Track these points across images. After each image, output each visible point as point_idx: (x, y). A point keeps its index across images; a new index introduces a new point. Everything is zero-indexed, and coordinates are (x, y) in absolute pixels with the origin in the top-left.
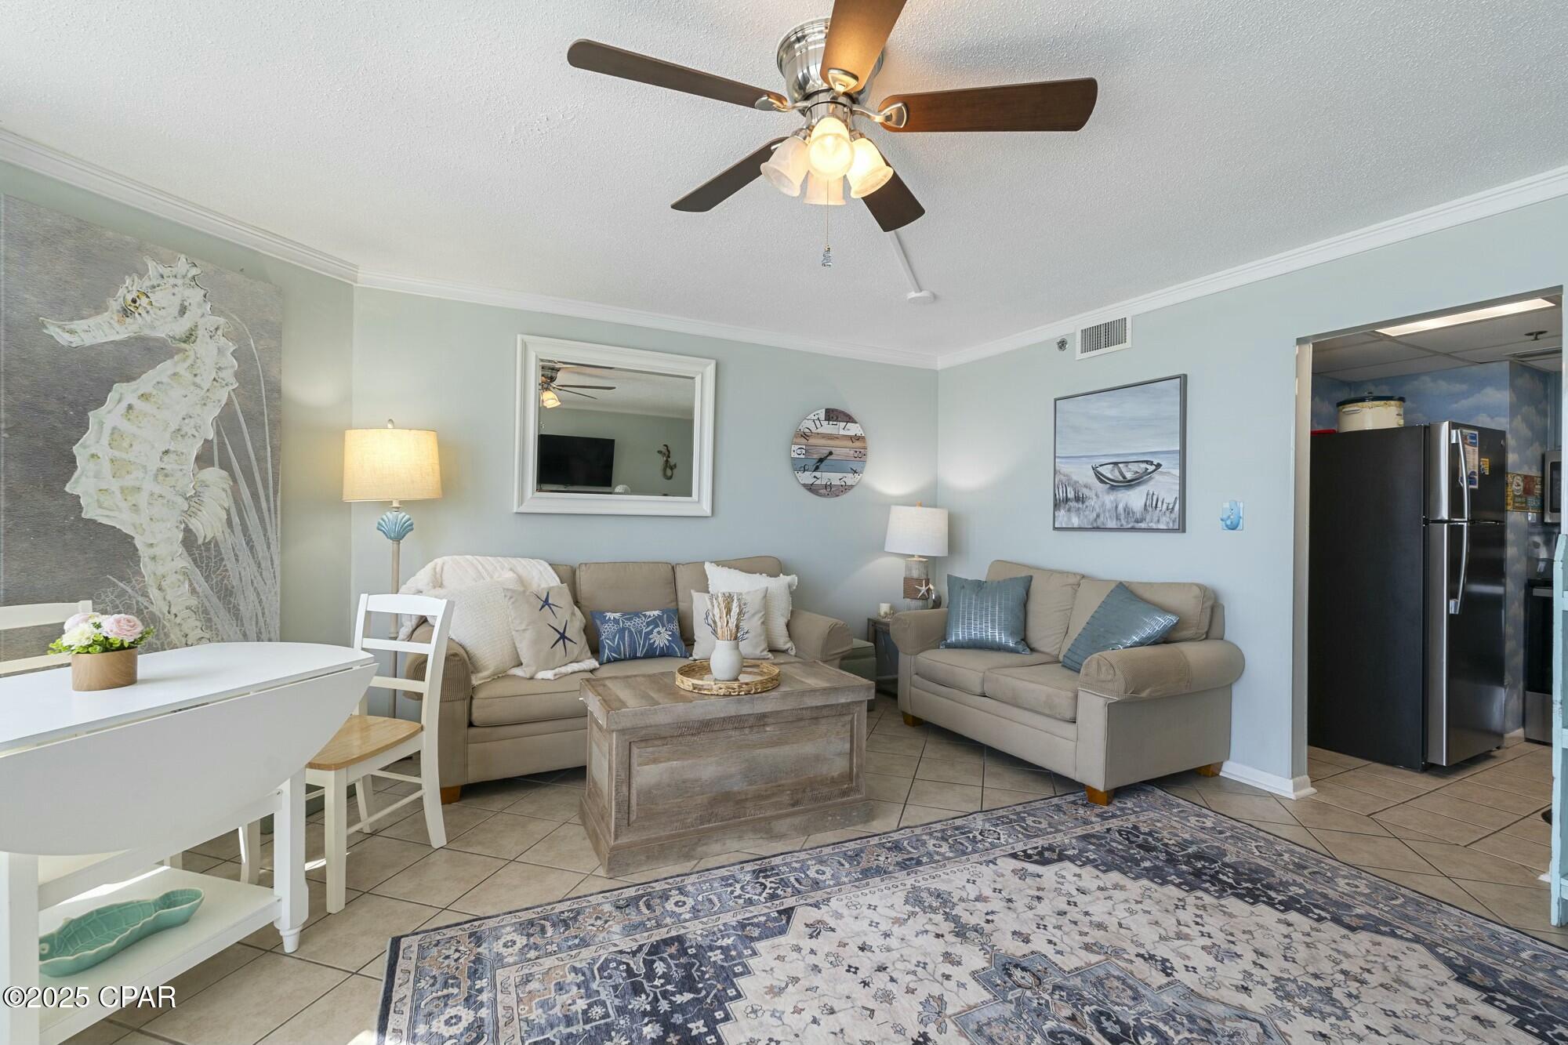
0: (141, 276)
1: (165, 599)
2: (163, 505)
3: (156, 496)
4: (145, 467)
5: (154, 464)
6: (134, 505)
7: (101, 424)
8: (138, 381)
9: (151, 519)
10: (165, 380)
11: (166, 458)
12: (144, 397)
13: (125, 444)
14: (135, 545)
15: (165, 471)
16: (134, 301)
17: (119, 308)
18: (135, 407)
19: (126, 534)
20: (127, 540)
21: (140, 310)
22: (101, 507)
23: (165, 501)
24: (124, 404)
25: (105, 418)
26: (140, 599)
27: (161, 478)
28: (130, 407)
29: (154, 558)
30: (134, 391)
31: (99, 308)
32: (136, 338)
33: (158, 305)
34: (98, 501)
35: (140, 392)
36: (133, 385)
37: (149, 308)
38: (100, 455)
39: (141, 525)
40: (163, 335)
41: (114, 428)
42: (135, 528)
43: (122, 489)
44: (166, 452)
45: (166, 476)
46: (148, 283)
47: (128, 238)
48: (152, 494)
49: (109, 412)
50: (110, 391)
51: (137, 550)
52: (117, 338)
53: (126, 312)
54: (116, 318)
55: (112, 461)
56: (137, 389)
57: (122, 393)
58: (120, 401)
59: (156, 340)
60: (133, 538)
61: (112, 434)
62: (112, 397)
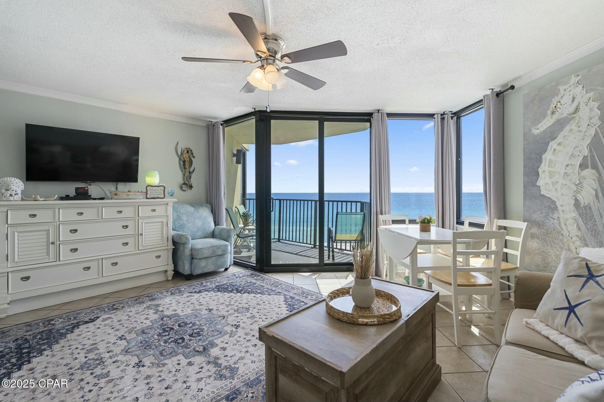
0: (557, 95)
1: (567, 229)
2: (566, 188)
3: (564, 185)
4: (559, 173)
5: (563, 171)
6: (556, 189)
7: (546, 159)
8: (557, 138)
9: (562, 195)
10: (566, 134)
11: (567, 168)
12: (559, 144)
13: (553, 165)
14: (556, 205)
15: (567, 174)
16: (555, 107)
17: (551, 113)
18: (557, 149)
19: (554, 201)
20: (554, 202)
21: (557, 110)
22: (546, 190)
23: (567, 187)
24: (553, 149)
25: (547, 156)
26: (558, 227)
27: (565, 177)
28: (555, 150)
29: (563, 211)
30: (556, 143)
31: (544, 116)
32: (556, 122)
33: (564, 103)
34: (545, 188)
35: (558, 143)
36: (556, 140)
37: (560, 107)
38: (546, 171)
39: (559, 197)
40: (565, 115)
41: (550, 160)
42: (557, 198)
43: (552, 183)
44: (568, 165)
45: (568, 176)
46: (560, 96)
47: (553, 84)
48: (562, 184)
49: (548, 154)
50: (548, 146)
51: (557, 207)
52: (550, 124)
53: (553, 113)
54: (550, 117)
55: (549, 172)
56: (557, 142)
57: (553, 145)
58: (551, 149)
59: (563, 118)
60: (556, 202)
61: (549, 162)
62: (549, 147)
